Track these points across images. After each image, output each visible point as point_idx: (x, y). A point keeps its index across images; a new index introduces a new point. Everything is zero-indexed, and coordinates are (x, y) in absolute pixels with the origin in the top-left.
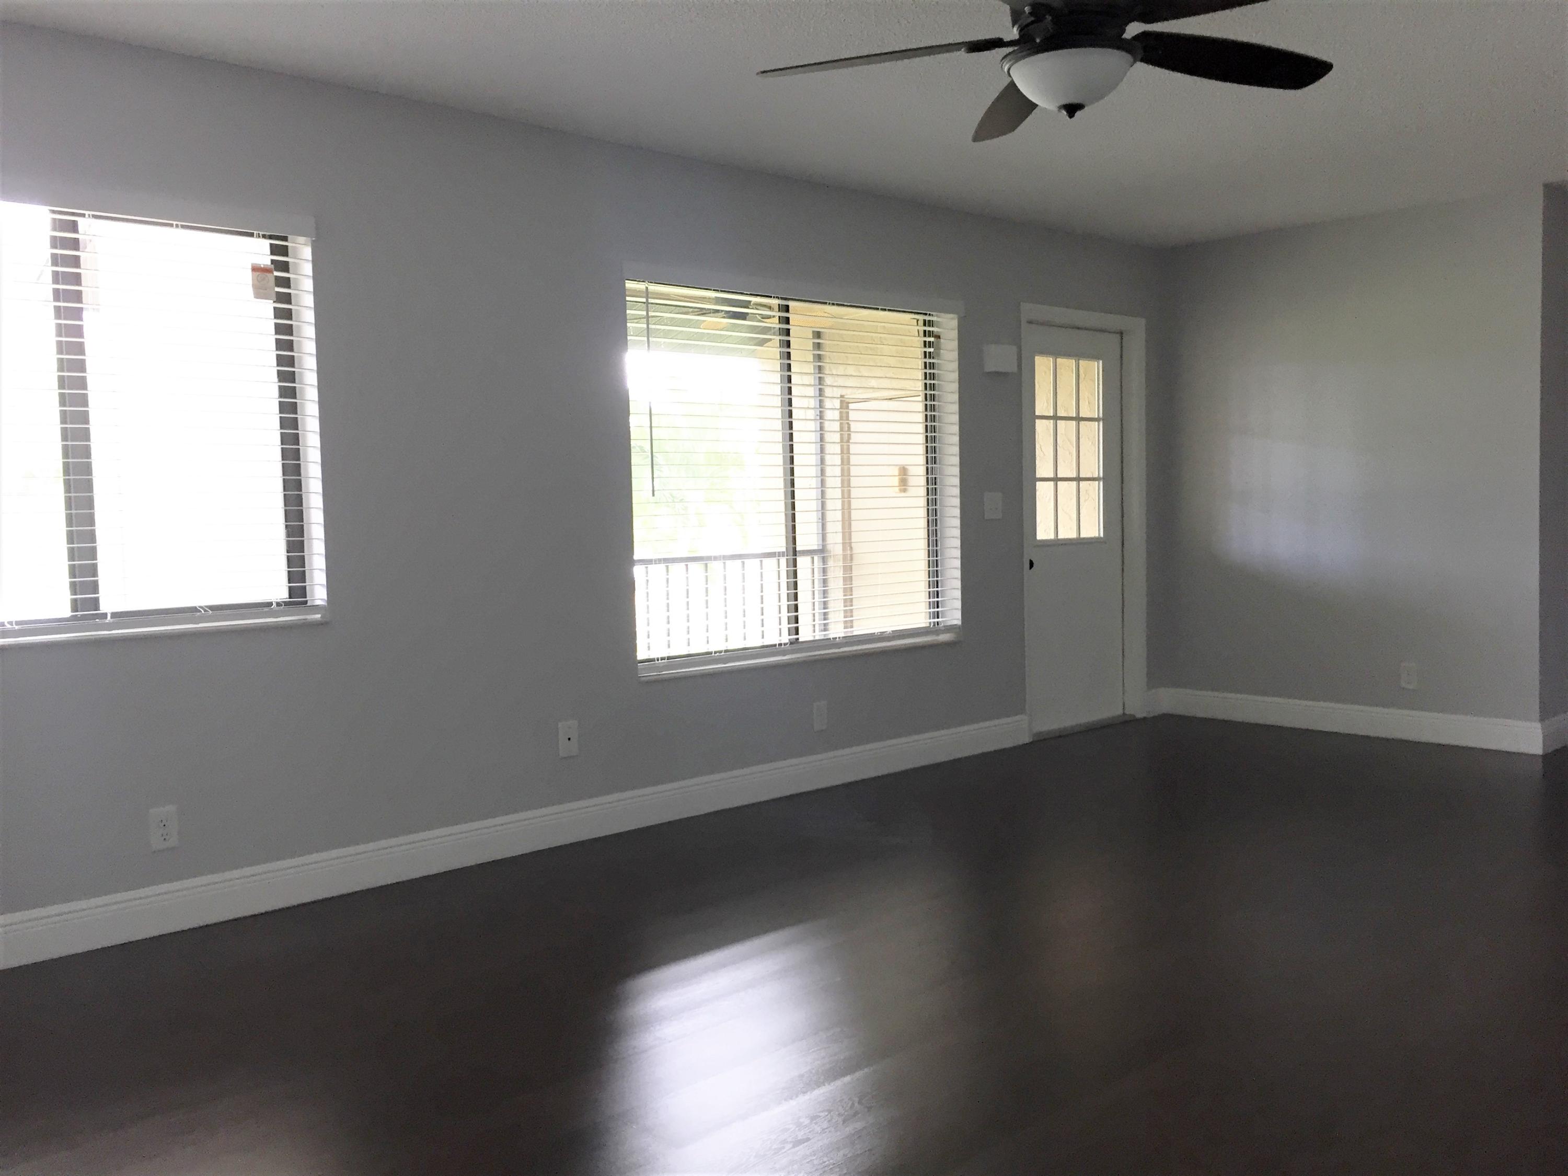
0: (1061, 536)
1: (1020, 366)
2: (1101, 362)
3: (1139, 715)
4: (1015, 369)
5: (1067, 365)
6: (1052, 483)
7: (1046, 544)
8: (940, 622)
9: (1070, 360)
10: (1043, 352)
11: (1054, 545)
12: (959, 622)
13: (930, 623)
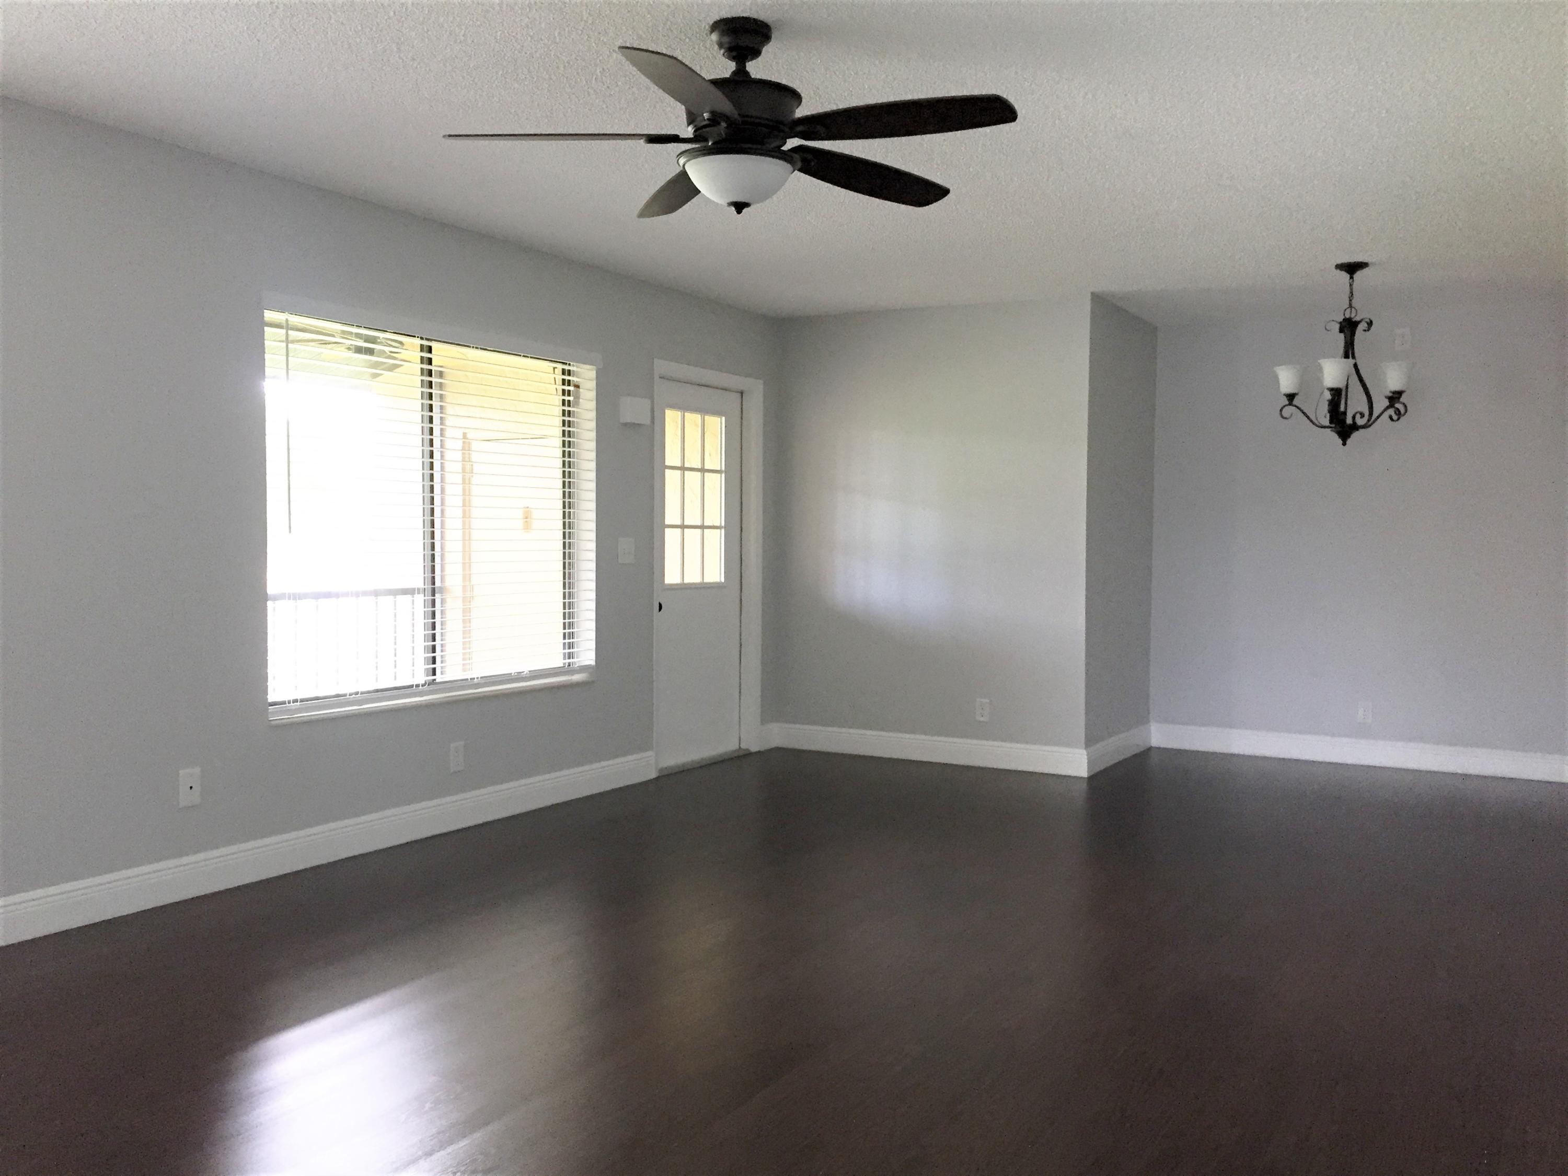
0: (686, 581)
1: (653, 418)
2: (724, 418)
3: (754, 749)
4: (647, 421)
5: (693, 419)
6: (679, 530)
7: (673, 588)
8: (575, 662)
9: (697, 415)
10: (673, 406)
11: (681, 589)
12: (593, 663)
13: (564, 664)
